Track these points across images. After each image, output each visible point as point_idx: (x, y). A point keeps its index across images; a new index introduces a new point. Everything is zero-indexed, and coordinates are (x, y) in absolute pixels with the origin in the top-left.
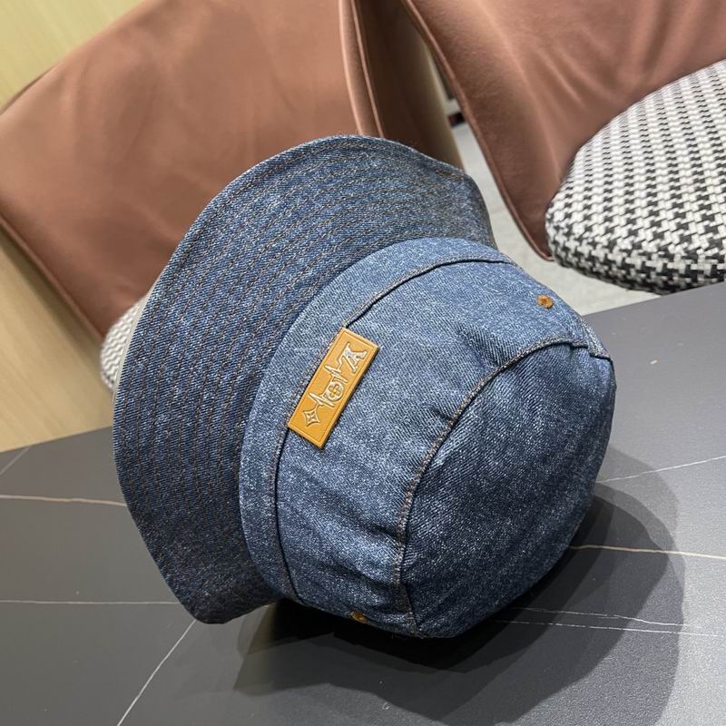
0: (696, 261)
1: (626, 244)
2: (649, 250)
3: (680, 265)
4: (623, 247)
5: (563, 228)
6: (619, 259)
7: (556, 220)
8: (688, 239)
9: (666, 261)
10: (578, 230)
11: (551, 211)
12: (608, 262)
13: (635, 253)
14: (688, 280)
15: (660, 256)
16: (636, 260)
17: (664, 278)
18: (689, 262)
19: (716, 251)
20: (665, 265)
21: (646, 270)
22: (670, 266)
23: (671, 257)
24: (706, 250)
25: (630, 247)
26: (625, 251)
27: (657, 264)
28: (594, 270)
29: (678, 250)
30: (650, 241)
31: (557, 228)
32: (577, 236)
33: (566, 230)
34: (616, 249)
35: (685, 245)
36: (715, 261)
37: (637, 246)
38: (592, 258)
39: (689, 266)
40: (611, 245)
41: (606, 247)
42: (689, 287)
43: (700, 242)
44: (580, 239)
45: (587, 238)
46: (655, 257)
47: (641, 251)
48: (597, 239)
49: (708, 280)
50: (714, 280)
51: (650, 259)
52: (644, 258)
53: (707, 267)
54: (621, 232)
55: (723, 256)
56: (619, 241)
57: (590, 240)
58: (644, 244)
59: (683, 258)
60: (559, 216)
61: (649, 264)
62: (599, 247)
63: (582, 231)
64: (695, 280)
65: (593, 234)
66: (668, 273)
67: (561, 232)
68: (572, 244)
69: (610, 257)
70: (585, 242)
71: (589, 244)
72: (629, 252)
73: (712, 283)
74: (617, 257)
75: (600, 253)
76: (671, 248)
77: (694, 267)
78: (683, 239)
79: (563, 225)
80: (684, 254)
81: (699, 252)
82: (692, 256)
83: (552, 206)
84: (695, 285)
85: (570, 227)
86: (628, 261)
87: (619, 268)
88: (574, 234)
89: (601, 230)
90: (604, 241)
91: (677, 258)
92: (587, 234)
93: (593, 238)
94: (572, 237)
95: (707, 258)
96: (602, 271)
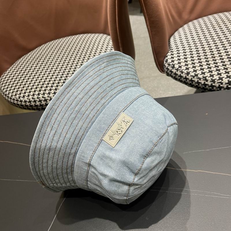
0: (214, 83)
1: (193, 74)
2: (200, 77)
3: (209, 83)
4: (192, 75)
5: (171, 65)
6: (190, 78)
7: (168, 62)
8: (212, 76)
10: (177, 66)
11: (166, 58)
12: (186, 78)
13: (196, 77)
14: (211, 88)
15: (203, 80)
16: (196, 80)
17: (204, 86)
18: (212, 83)
19: (220, 81)
20: (205, 82)
21: (198, 83)
22: (206, 83)
23: (207, 81)
24: (218, 80)
25: (194, 75)
27: (202, 82)
28: (181, 80)
29: (209, 79)
30: (201, 75)
32: (176, 68)
35: (212, 78)
36: (220, 84)
37: (196, 75)
38: (180, 76)
39: (212, 84)
40: (188, 74)
41: (186, 74)
42: (211, 90)
43: (216, 77)
44: (177, 70)
45: (180, 70)
47: (198, 77)
48: (183, 71)
50: (218, 89)
51: (200, 80)
52: (198, 79)
53: (217, 85)
54: (191, 70)
55: (223, 83)
56: (191, 73)
57: (181, 71)
58: (199, 75)
59: (211, 81)
60: (170, 61)
62: (184, 73)
64: (213, 88)
65: (182, 69)
67: (170, 66)
68: (174, 71)
69: (187, 77)
70: (179, 71)
71: (180, 72)
72: (194, 77)
75: (184, 75)
76: (207, 78)
77: (213, 84)
80: (211, 80)
81: (216, 80)
82: (213, 81)
85: (174, 65)
86: (193, 79)
87: (189, 81)
89: (185, 68)
90: (185, 71)
91: (209, 81)
94: (174, 69)
95: (218, 82)
96: (183, 80)
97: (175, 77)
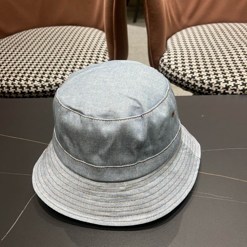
0: (211, 87)
1: (190, 76)
2: (197, 80)
3: (206, 87)
4: (189, 77)
5: (167, 65)
6: (186, 80)
7: (164, 61)
8: (210, 79)
9: (202, 84)
10: (173, 67)
11: (162, 58)
12: (182, 80)
13: (192, 79)
14: (207, 92)
15: (200, 82)
16: (192, 82)
17: (200, 89)
18: (209, 86)
19: (218, 85)
20: (201, 85)
22: (203, 86)
23: (204, 84)
24: (215, 84)
26: (189, 78)
27: (199, 85)
28: (176, 81)
29: (207, 82)
30: (198, 77)
31: (165, 65)
32: (172, 69)
33: (168, 66)
34: (186, 77)
35: (209, 81)
36: (217, 88)
37: (193, 77)
38: (176, 77)
39: (209, 88)
40: (185, 75)
41: (183, 75)
42: (207, 94)
43: (214, 81)
44: (173, 70)
45: (176, 71)
46: (199, 82)
47: (194, 79)
48: (180, 72)
49: (213, 93)
50: (215, 94)
51: (197, 82)
52: (195, 82)
53: (214, 89)
54: (188, 71)
55: (220, 87)
56: (187, 74)
57: (177, 72)
58: (196, 77)
59: (208, 85)
60: (166, 61)
61: (196, 84)
62: (180, 74)
63: (174, 68)
64: (209, 92)
65: (178, 70)
66: (202, 88)
67: (166, 66)
68: (170, 71)
70: (175, 72)
71: (176, 72)
72: (190, 79)
73: (214, 95)
74: (186, 79)
75: (180, 76)
76: (204, 81)
77: (210, 88)
78: (209, 79)
79: (167, 64)
80: (208, 83)
81: (213, 84)
82: (211, 85)
83: (163, 56)
84: (209, 94)
85: (170, 65)
86: (189, 81)
87: (185, 83)
88: (171, 68)
89: (181, 69)
90: (182, 73)
91: (206, 84)
92: (176, 69)
93: (178, 71)
94: (170, 69)
95: (215, 86)
96: (179, 82)
97: (170, 78)
